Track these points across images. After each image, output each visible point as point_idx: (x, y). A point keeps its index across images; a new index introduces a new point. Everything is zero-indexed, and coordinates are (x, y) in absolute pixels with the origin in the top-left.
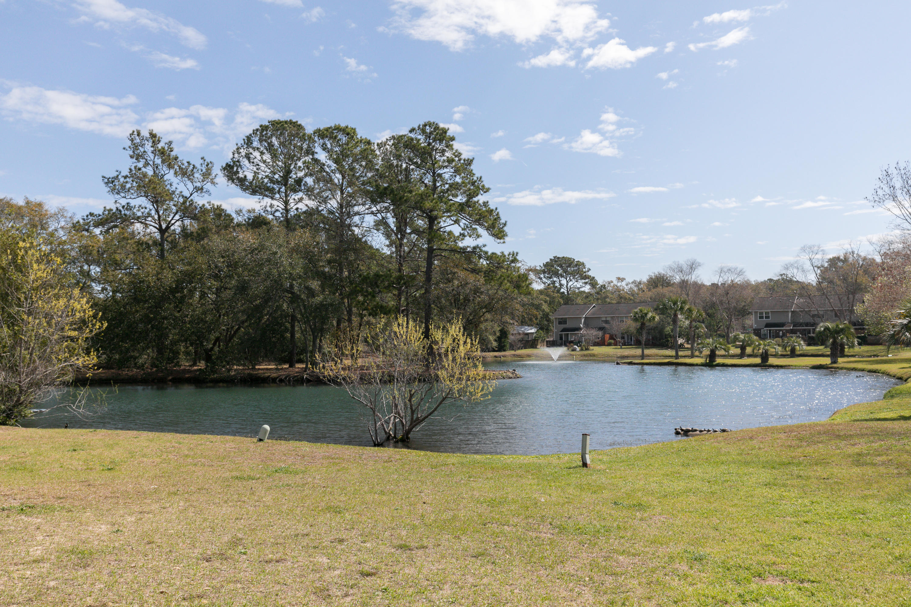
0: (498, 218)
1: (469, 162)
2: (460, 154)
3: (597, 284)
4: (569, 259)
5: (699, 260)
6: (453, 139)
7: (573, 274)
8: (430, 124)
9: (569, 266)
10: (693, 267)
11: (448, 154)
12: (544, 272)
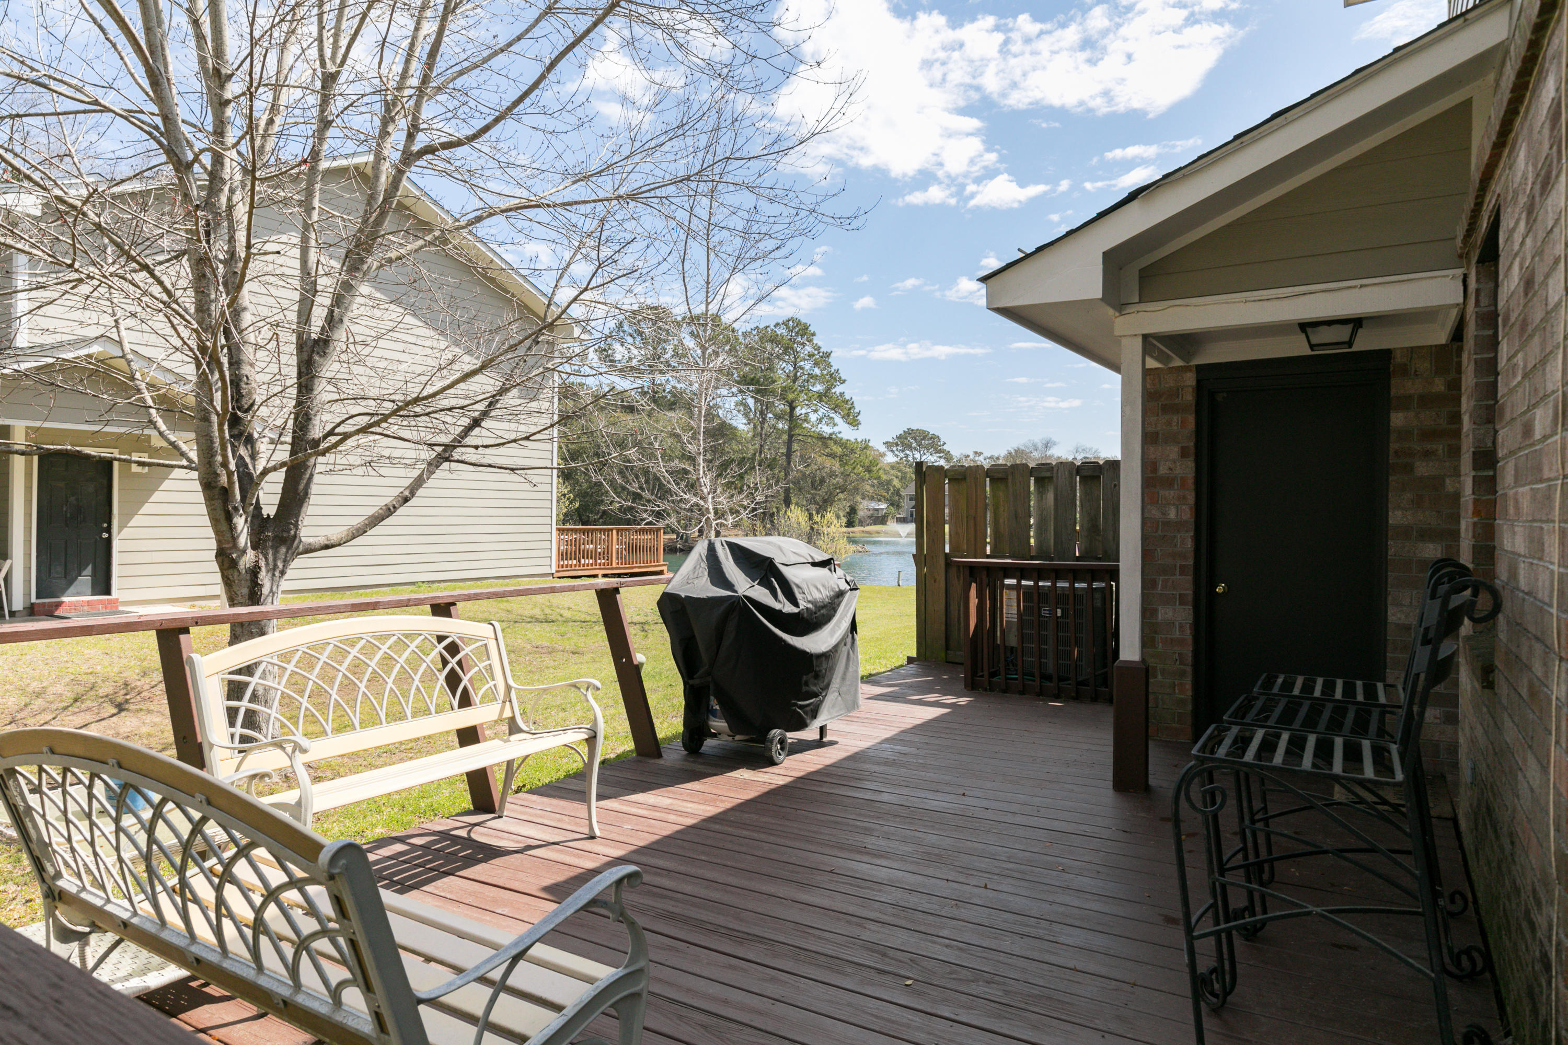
0: (852, 407)
1: (828, 355)
2: (820, 348)
3: (952, 458)
4: (924, 432)
5: (1054, 439)
6: (814, 334)
7: (927, 448)
8: (792, 319)
9: (924, 439)
10: (1047, 445)
11: (808, 348)
12: (897, 445)
